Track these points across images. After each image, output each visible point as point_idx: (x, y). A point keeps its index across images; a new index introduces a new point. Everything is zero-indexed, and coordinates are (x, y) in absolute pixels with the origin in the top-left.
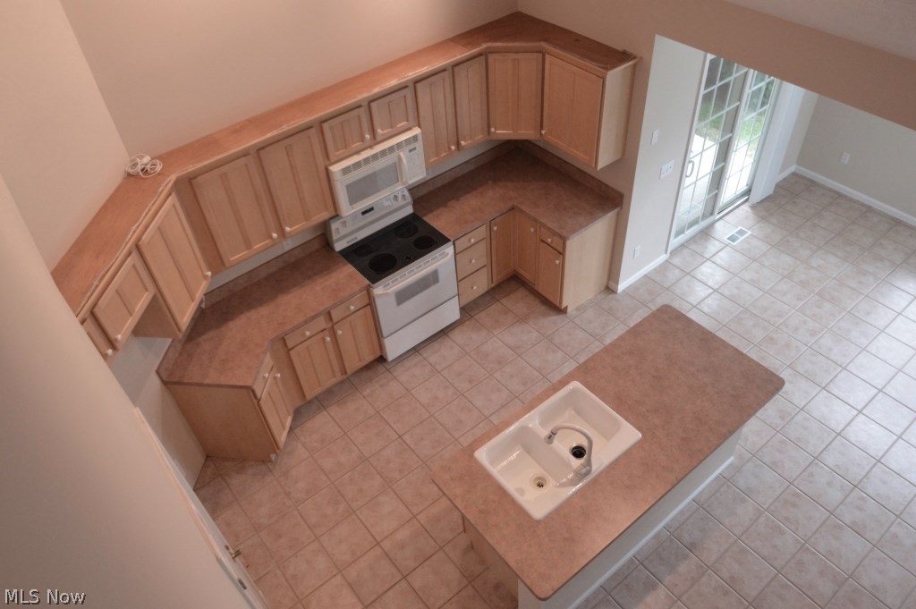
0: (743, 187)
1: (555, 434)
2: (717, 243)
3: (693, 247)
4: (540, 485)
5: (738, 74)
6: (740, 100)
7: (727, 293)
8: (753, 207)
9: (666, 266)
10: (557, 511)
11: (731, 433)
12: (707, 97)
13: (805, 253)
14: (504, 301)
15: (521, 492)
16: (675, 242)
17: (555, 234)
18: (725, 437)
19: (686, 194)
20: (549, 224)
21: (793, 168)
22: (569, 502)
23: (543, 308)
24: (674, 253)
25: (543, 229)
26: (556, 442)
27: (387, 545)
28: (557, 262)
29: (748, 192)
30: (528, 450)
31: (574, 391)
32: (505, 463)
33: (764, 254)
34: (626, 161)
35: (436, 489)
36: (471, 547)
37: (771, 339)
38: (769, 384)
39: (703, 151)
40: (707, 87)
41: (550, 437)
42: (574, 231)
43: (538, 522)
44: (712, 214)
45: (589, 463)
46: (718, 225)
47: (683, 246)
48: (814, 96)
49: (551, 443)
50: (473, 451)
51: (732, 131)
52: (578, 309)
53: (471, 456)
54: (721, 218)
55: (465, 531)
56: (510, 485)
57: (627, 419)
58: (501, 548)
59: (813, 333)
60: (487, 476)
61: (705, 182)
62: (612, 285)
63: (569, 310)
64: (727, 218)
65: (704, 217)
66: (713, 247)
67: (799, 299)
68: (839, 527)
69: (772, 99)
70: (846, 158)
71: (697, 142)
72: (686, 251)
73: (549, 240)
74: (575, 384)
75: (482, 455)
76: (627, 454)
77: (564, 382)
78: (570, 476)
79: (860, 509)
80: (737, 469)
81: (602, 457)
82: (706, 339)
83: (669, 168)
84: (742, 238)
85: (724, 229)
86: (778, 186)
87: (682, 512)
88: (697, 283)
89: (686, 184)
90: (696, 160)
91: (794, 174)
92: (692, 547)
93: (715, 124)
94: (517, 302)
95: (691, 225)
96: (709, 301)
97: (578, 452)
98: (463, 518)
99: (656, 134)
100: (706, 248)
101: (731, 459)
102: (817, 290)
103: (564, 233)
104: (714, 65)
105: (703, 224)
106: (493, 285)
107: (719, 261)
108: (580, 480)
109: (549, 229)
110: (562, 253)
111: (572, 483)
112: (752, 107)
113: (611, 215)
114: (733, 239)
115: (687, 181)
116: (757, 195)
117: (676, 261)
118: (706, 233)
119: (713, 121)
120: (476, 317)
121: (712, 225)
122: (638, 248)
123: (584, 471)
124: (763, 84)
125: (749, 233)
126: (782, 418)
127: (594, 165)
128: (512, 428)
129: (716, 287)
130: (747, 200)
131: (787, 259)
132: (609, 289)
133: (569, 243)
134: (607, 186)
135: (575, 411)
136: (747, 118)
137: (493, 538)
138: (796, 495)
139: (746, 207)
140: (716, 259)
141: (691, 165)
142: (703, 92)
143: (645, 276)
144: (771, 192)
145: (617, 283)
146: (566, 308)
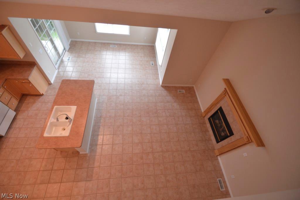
0: (63, 48)
1: (58, 119)
2: (66, 62)
3: (62, 65)
4: (64, 130)
5: (41, 22)
6: (46, 28)
7: (75, 71)
8: (68, 51)
9: (58, 72)
10: (71, 131)
11: (92, 95)
12: (37, 30)
13: (84, 56)
14: (25, 102)
15: (61, 134)
16: (57, 66)
17: (24, 79)
18: (91, 96)
19: (50, 55)
20: (20, 78)
21: (70, 40)
22: (72, 127)
23: (37, 97)
24: (58, 69)
25: (20, 80)
26: (60, 120)
27: (42, 169)
28: (31, 85)
29: (65, 49)
30: (56, 126)
31: (56, 108)
32: (53, 132)
33: (77, 60)
34: (28, 53)
35: (43, 149)
36: (61, 152)
37: (89, 75)
38: (92, 83)
39: (46, 43)
40: (35, 28)
41: (57, 120)
42: (28, 76)
43: (69, 136)
44: (60, 57)
45: (70, 118)
46: (63, 58)
47: (59, 66)
48: (62, 21)
49: (59, 121)
50: (43, 136)
51: (50, 36)
52: (46, 92)
53: (44, 137)
54: (63, 57)
55: (57, 151)
56: (58, 135)
57: (71, 105)
58: (65, 146)
59: (95, 70)
60: (51, 138)
61: (53, 50)
62: (49, 83)
63: (44, 94)
64: (64, 56)
65: (59, 58)
66: (66, 63)
67: (89, 65)
68: (118, 97)
69: (54, 26)
70: (78, 33)
71: (43, 42)
72: (61, 67)
73: (24, 82)
74: (55, 107)
75: (46, 135)
76: (76, 111)
77: (53, 108)
78: (69, 123)
79: (119, 92)
80: (99, 100)
81: (72, 115)
82: (76, 82)
83: (41, 50)
84: (70, 59)
85: (65, 59)
86: (70, 45)
87: (95, 113)
88: (68, 72)
89: (49, 53)
90: (46, 46)
91: (71, 41)
92: (101, 117)
93: (44, 36)
94: (29, 100)
95: (57, 61)
96: (73, 74)
97: (67, 118)
98: (54, 149)
99: (30, 43)
100: (64, 64)
101: (97, 99)
102: (91, 61)
103: (26, 78)
104: (32, 21)
105: (60, 60)
106: (19, 100)
107: (69, 66)
108: (71, 122)
109: (21, 79)
110: (30, 83)
111: (70, 124)
112: (51, 29)
113: (35, 68)
114: (68, 60)
115: (49, 52)
116: (67, 49)
117: (60, 70)
118: (62, 61)
119: (43, 36)
120: (21, 110)
121: (62, 59)
122: (49, 72)
123: (70, 120)
124: (49, 23)
125: (71, 57)
126: (100, 87)
127: (19, 58)
128: (48, 125)
129: (72, 71)
130: (66, 51)
131: (81, 59)
132: (50, 84)
133: (30, 79)
134: (28, 62)
135: (60, 111)
136: (51, 32)
137: (62, 146)
138: (110, 97)
139: (66, 52)
140: (68, 65)
141: (46, 48)
142: (35, 29)
143: (56, 77)
144: (69, 47)
145: (50, 82)
146: (43, 93)
